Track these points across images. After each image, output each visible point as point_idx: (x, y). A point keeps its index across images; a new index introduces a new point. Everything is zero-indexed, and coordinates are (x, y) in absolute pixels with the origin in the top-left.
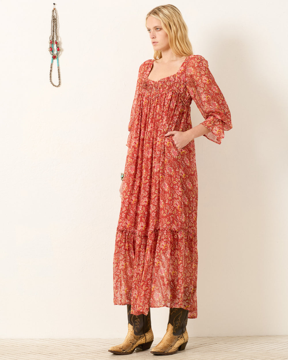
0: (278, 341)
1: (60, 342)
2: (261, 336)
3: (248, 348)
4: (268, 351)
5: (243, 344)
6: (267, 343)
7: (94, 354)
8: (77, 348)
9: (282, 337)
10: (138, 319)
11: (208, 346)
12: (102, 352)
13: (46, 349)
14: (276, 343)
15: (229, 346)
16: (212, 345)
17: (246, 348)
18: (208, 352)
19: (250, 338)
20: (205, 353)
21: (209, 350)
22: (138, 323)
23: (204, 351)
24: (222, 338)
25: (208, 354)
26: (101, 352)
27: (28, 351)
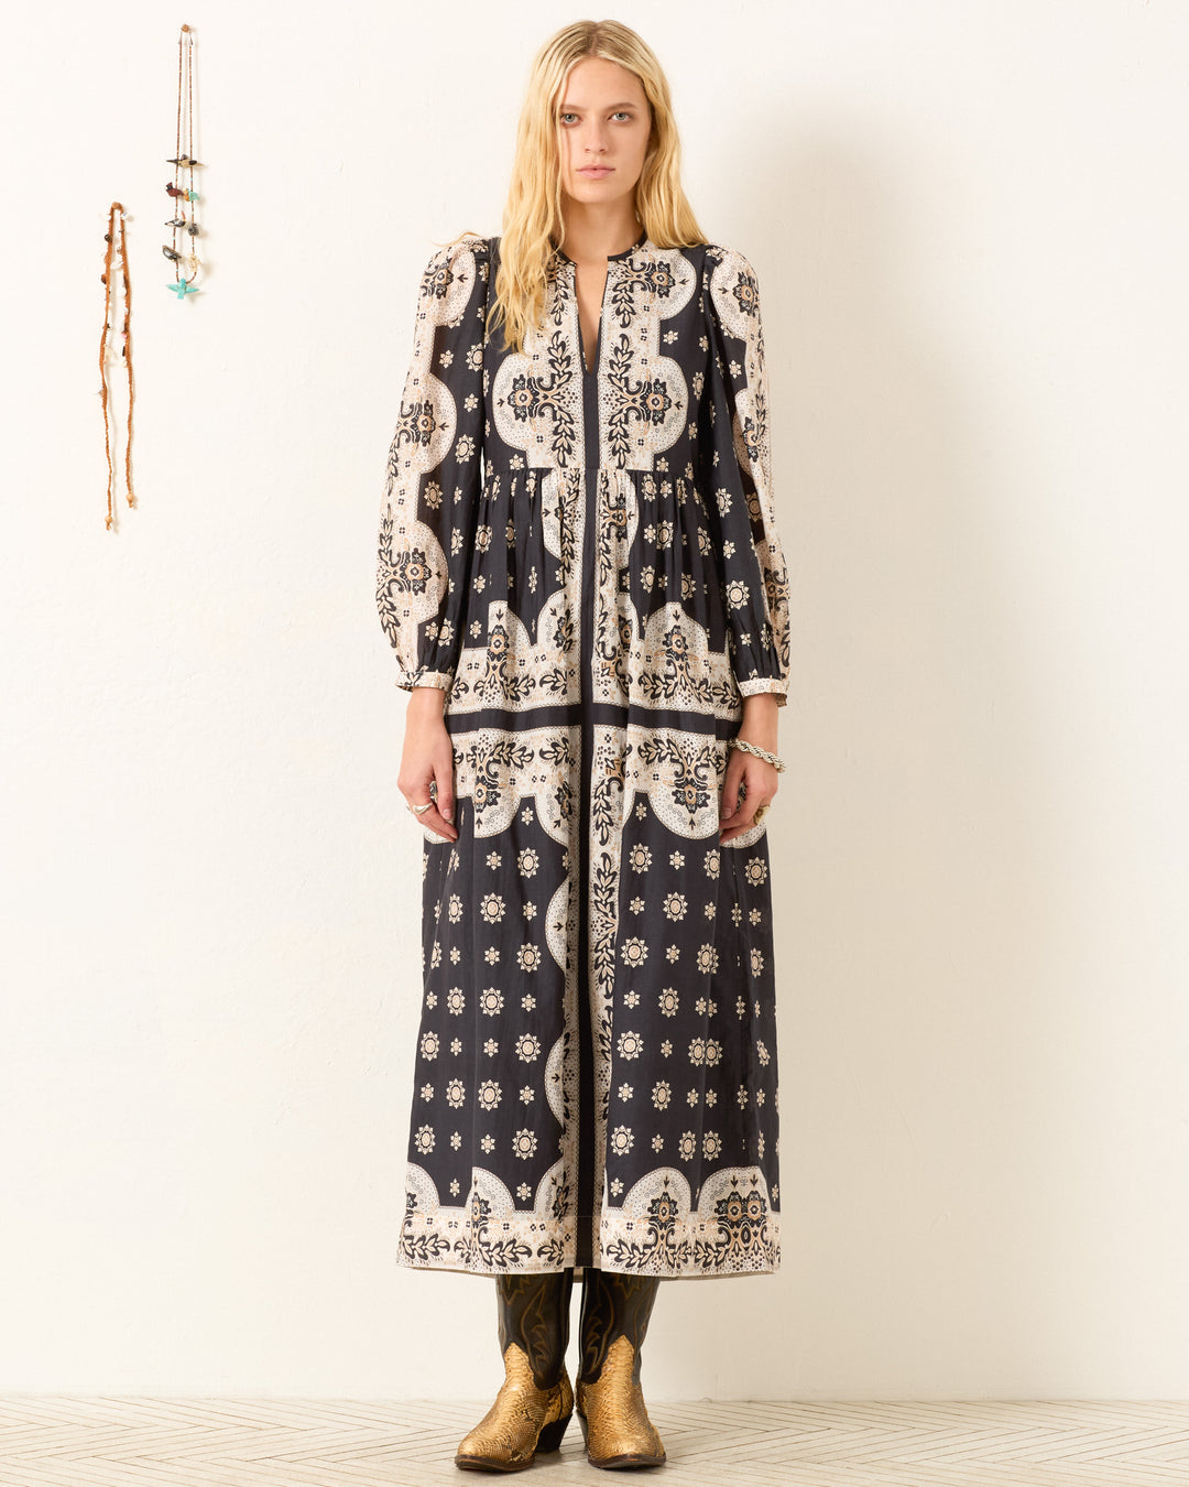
0: (1081, 1424)
1: (181, 1409)
2: (1014, 1403)
3: (959, 1448)
4: (1041, 1466)
5: (937, 1436)
6: (1042, 1432)
7: (320, 1463)
8: (251, 1435)
9: (1096, 1407)
10: (541, 1323)
11: (796, 1439)
12: (355, 1454)
13: (123, 1441)
14: (1074, 1434)
15: (876, 1439)
16: (810, 1437)
17: (947, 1450)
18: (794, 1464)
19: (971, 1407)
20: (781, 1469)
21: (797, 1455)
22: (543, 1342)
23: (776, 1459)
24: (853, 1408)
25: (793, 1471)
26: (348, 1455)
27: (45, 1446)
